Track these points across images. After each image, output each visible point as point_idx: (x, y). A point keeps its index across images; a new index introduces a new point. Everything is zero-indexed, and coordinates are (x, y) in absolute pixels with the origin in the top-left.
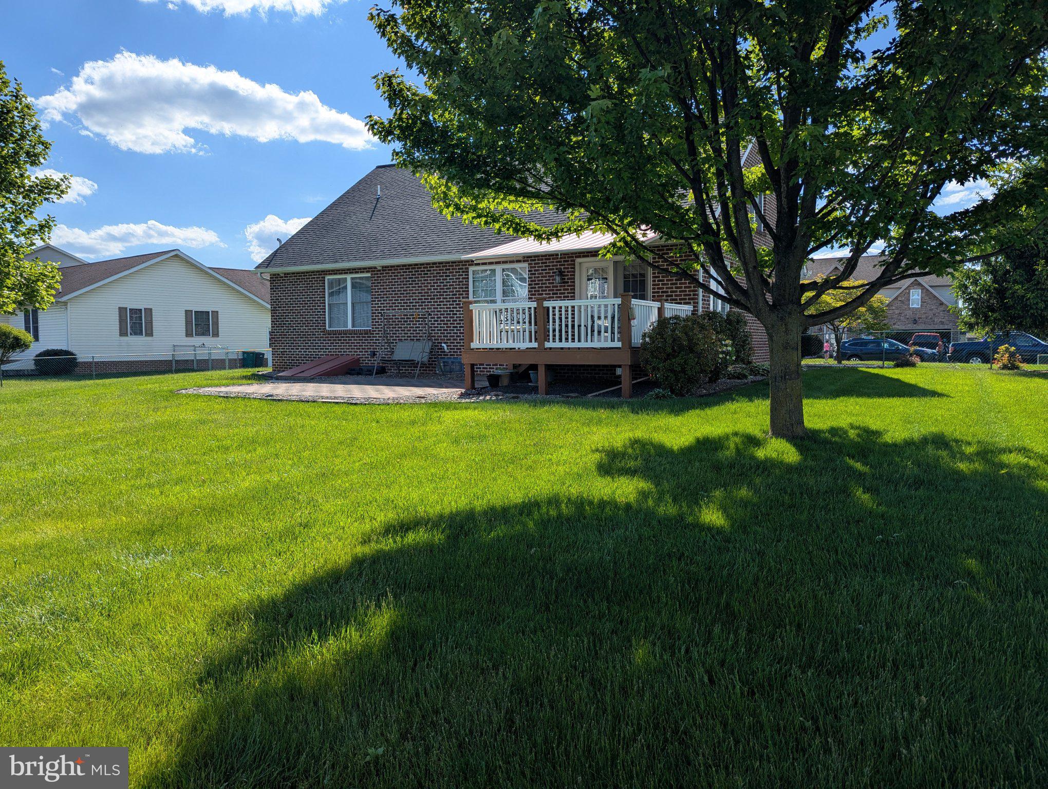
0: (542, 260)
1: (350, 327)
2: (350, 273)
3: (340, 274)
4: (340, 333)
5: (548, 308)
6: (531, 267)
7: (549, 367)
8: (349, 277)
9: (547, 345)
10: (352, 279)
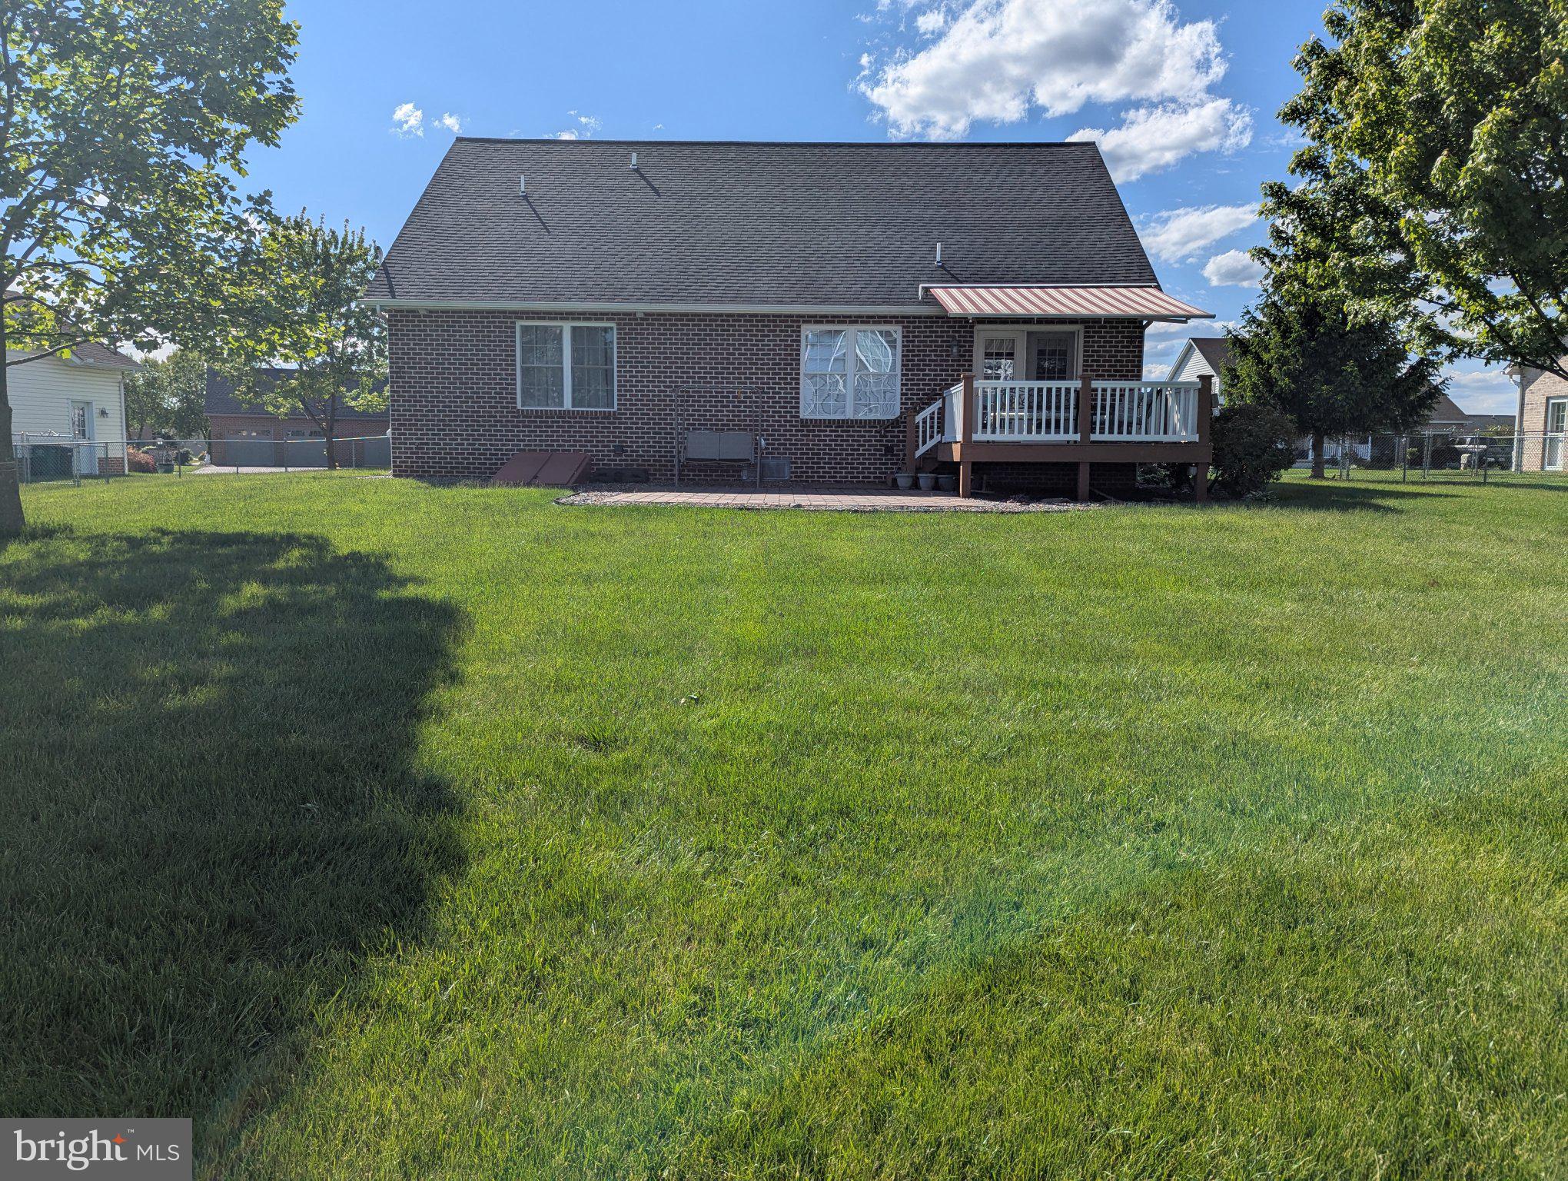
0: (926, 322)
1: (568, 404)
2: (573, 319)
3: (539, 318)
4: (551, 415)
5: (1096, 390)
6: (908, 332)
7: (1092, 465)
8: (567, 327)
9: (1094, 437)
10: (574, 329)
